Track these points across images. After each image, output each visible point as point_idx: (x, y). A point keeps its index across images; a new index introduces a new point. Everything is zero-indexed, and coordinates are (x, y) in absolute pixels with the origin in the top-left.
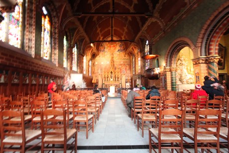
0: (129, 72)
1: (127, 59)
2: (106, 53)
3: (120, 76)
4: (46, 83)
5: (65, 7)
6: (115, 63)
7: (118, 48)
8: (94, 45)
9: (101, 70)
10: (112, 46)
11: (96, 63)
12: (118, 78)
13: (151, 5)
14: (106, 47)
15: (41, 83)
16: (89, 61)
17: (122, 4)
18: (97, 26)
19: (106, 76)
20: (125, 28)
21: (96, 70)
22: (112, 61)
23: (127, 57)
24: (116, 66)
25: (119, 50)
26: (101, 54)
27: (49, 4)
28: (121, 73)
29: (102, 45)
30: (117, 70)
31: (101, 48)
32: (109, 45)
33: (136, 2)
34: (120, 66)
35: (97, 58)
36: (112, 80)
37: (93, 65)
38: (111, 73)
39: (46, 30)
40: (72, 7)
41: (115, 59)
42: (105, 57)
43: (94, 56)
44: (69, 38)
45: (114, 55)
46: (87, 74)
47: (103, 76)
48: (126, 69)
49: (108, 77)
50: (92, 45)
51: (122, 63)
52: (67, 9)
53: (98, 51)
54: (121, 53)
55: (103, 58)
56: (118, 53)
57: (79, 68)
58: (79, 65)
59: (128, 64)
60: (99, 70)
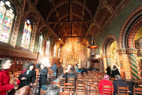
0: (83, 56)
1: (82, 48)
2: (69, 44)
3: (77, 58)
4: (22, 63)
5: (40, 19)
6: (75, 50)
7: (77, 41)
8: (61, 39)
9: (66, 54)
10: (73, 39)
11: (63, 50)
12: (76, 60)
13: (91, 16)
14: (69, 40)
15: (18, 64)
16: (58, 49)
17: (77, 16)
18: (63, 28)
19: (69, 58)
20: (80, 29)
21: (63, 54)
22: (73, 49)
23: (82, 46)
24: (75, 51)
25: (77, 42)
26: (66, 44)
27: (31, 18)
28: (78, 56)
29: (67, 39)
30: (75, 55)
31: (66, 41)
32: (71, 39)
33: (84, 15)
34: (78, 52)
35: (64, 47)
36: (72, 61)
37: (61, 51)
38: (72, 56)
39: (29, 32)
40: (45, 19)
41: (75, 48)
42: (69, 46)
43: (61, 46)
44: (44, 36)
45: (74, 45)
46: (56, 57)
47: (67, 58)
48: (81, 54)
49: (70, 59)
50: (59, 39)
51: (79, 50)
52: (42, 20)
53: (64, 43)
54: (79, 43)
55: (67, 47)
56: (77, 44)
57: (50, 53)
58: (50, 51)
59: (83, 51)
60: (65, 54)
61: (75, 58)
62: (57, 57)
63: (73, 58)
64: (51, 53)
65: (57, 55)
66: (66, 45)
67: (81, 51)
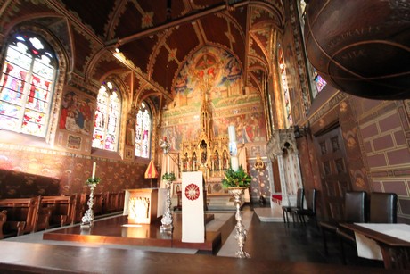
0: (259, 138)
2: (190, 94)
6: (216, 117)
7: (222, 73)
10: (205, 71)
11: (168, 124)
14: (190, 77)
19: (190, 156)
22: (207, 112)
23: (250, 94)
24: (217, 123)
25: (224, 79)
26: (177, 98)
29: (180, 76)
30: (220, 137)
31: (179, 83)
32: (197, 71)
35: (170, 109)
37: (159, 128)
41: (215, 107)
42: (189, 102)
43: (156, 105)
45: (213, 94)
46: (122, 154)
48: (249, 130)
51: (236, 114)
53: (170, 91)
54: (232, 84)
55: (183, 108)
56: (223, 87)
57: (55, 125)
59: (254, 115)
60: (173, 140)
61: (220, 154)
62: (129, 153)
63: (210, 154)
66: (177, 100)
67: (244, 116)
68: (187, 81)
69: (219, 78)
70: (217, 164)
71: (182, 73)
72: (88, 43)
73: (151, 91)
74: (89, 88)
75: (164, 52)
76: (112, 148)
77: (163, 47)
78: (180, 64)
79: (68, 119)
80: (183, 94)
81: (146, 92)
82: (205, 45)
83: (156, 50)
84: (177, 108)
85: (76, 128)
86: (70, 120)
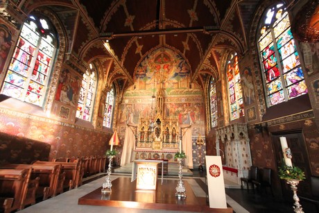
0: (199, 121)
1: (196, 93)
2: (148, 81)
3: (178, 130)
6: (168, 102)
7: (174, 70)
9: (136, 116)
10: (162, 66)
11: (127, 101)
12: (174, 136)
14: (149, 68)
16: (105, 93)
19: (146, 130)
20: (192, 12)
21: (124, 116)
22: (162, 98)
23: (195, 88)
24: (169, 106)
25: (176, 74)
28: (180, 124)
29: (140, 65)
30: (171, 117)
31: (139, 71)
32: (155, 65)
34: (180, 109)
35: (130, 91)
36: (158, 139)
37: (120, 104)
38: (158, 121)
41: (168, 94)
42: (148, 88)
45: (167, 84)
47: (139, 130)
48: (193, 115)
49: (149, 133)
51: (183, 102)
53: (132, 77)
54: (181, 79)
55: (142, 91)
56: (175, 80)
57: (52, 97)
58: (54, 89)
59: (197, 104)
60: (132, 115)
61: (170, 131)
62: (99, 124)
63: (163, 130)
64: (57, 98)
65: (100, 116)
66: (137, 84)
67: (189, 104)
68: (146, 71)
69: (172, 73)
70: (168, 138)
71: (143, 64)
72: (88, 31)
73: (121, 75)
74: (80, 68)
75: (134, 46)
76: (88, 118)
77: (135, 42)
78: (142, 56)
79: (62, 92)
80: (142, 80)
81: (118, 75)
82: (163, 46)
83: (130, 44)
84: (137, 90)
85: (67, 100)
86: (64, 93)
